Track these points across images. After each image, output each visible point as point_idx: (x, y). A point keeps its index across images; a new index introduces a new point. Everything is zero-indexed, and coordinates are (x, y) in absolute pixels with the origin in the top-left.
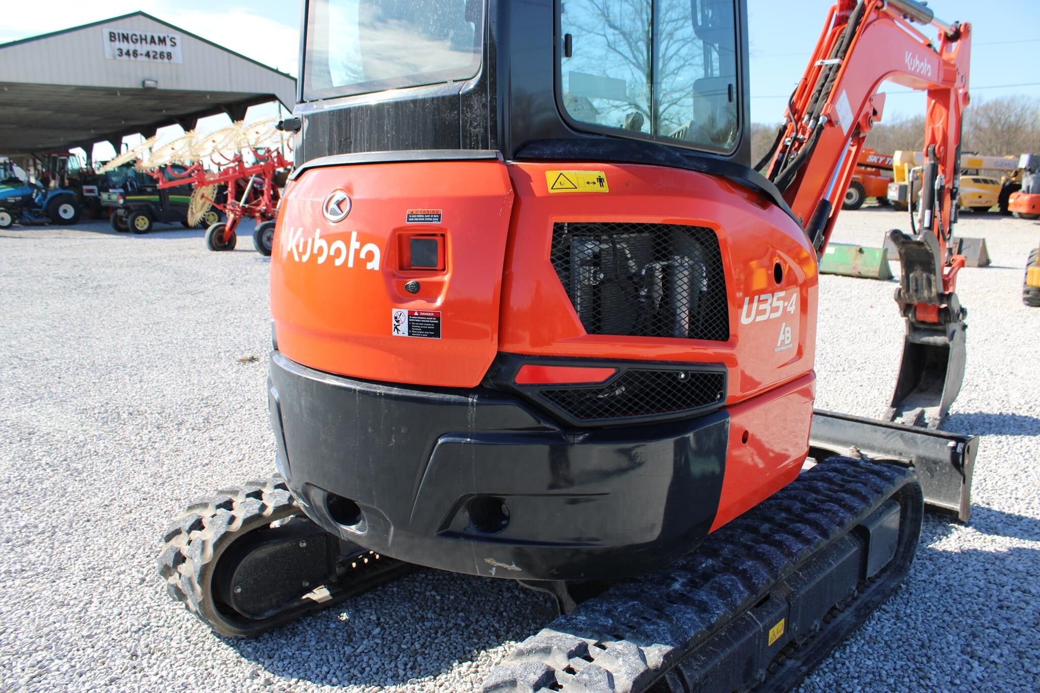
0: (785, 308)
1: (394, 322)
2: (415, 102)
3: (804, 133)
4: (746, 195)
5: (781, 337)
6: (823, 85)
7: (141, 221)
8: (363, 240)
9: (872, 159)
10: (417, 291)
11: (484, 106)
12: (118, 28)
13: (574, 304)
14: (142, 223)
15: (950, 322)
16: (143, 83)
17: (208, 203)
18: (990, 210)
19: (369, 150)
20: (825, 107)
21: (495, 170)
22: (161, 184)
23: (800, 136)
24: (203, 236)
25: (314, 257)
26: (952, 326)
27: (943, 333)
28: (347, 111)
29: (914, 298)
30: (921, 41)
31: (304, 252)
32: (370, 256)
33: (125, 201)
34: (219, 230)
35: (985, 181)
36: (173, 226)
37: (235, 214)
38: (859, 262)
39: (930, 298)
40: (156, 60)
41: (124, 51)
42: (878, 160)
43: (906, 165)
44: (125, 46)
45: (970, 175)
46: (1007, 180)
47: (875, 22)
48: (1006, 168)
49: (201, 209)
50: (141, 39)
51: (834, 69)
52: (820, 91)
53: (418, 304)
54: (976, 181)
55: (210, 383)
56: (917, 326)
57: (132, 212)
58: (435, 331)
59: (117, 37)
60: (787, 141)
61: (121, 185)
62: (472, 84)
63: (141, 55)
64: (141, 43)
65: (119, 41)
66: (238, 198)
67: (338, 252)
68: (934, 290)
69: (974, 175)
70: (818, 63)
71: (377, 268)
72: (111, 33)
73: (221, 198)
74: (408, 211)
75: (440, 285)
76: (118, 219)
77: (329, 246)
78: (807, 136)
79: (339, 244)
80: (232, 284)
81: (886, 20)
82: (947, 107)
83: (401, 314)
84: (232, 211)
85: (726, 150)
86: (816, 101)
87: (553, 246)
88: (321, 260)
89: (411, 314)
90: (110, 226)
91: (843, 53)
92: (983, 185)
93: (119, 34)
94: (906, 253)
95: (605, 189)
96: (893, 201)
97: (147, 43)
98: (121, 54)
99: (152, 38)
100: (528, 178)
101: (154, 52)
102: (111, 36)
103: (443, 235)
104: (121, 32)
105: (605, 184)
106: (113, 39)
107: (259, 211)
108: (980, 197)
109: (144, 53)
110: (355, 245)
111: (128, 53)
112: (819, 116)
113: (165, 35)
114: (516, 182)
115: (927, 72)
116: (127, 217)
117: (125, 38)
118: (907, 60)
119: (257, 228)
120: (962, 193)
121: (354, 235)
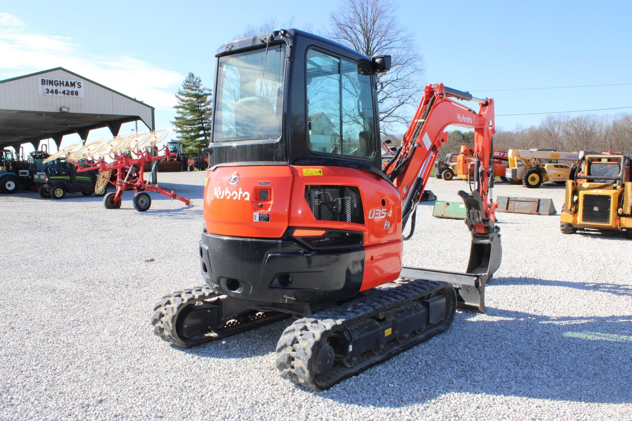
0: (387, 215)
1: (254, 217)
2: (258, 145)
3: (408, 151)
4: (372, 176)
5: (386, 225)
6: (417, 130)
7: (58, 191)
8: (243, 191)
9: (496, 154)
10: (261, 206)
11: (282, 147)
12: (47, 77)
13: (312, 211)
14: (59, 192)
15: (490, 233)
16: (61, 109)
17: (106, 180)
20: (418, 140)
21: (287, 168)
22: (79, 169)
23: (407, 152)
24: (102, 201)
25: (225, 197)
26: (491, 235)
27: (487, 238)
29: (473, 222)
30: (466, 110)
31: (221, 195)
32: (246, 196)
33: (49, 179)
34: (112, 197)
35: (561, 167)
36: (76, 195)
37: (122, 188)
39: (479, 222)
40: (68, 96)
41: (50, 91)
42: (500, 154)
43: (515, 157)
44: (50, 87)
45: (553, 163)
47: (441, 104)
48: (573, 159)
49: (102, 185)
50: (61, 83)
51: (422, 124)
52: (416, 133)
53: (262, 211)
54: (556, 166)
56: (477, 235)
57: (53, 186)
58: (268, 219)
59: (46, 82)
60: (402, 153)
61: (44, 170)
62: (278, 140)
63: (60, 92)
64: (60, 85)
65: (47, 84)
66: (123, 178)
67: (235, 195)
68: (481, 218)
69: (555, 163)
70: (416, 121)
71: (248, 200)
72: (42, 80)
73: (113, 178)
74: (259, 182)
75: (269, 205)
76: (43, 190)
78: (409, 152)
79: (235, 192)
80: (126, 226)
81: (446, 102)
83: (256, 214)
84: (120, 185)
85: (371, 159)
86: (414, 137)
87: (305, 192)
88: (228, 198)
89: (260, 214)
90: (38, 195)
91: (425, 117)
92: (560, 168)
93: (47, 80)
95: (322, 174)
96: (509, 179)
97: (63, 86)
98: (48, 92)
99: (67, 82)
100: (297, 171)
101: (67, 91)
102: (42, 82)
103: (270, 189)
104: (48, 79)
105: (322, 173)
106: (44, 83)
107: (136, 185)
108: (559, 176)
109: (62, 91)
110: (241, 192)
111: (52, 92)
112: (414, 143)
113: (75, 81)
114: (294, 172)
115: (470, 122)
116: (49, 189)
117: (51, 83)
118: (458, 118)
119: (136, 195)
120: (548, 173)
121: (240, 189)
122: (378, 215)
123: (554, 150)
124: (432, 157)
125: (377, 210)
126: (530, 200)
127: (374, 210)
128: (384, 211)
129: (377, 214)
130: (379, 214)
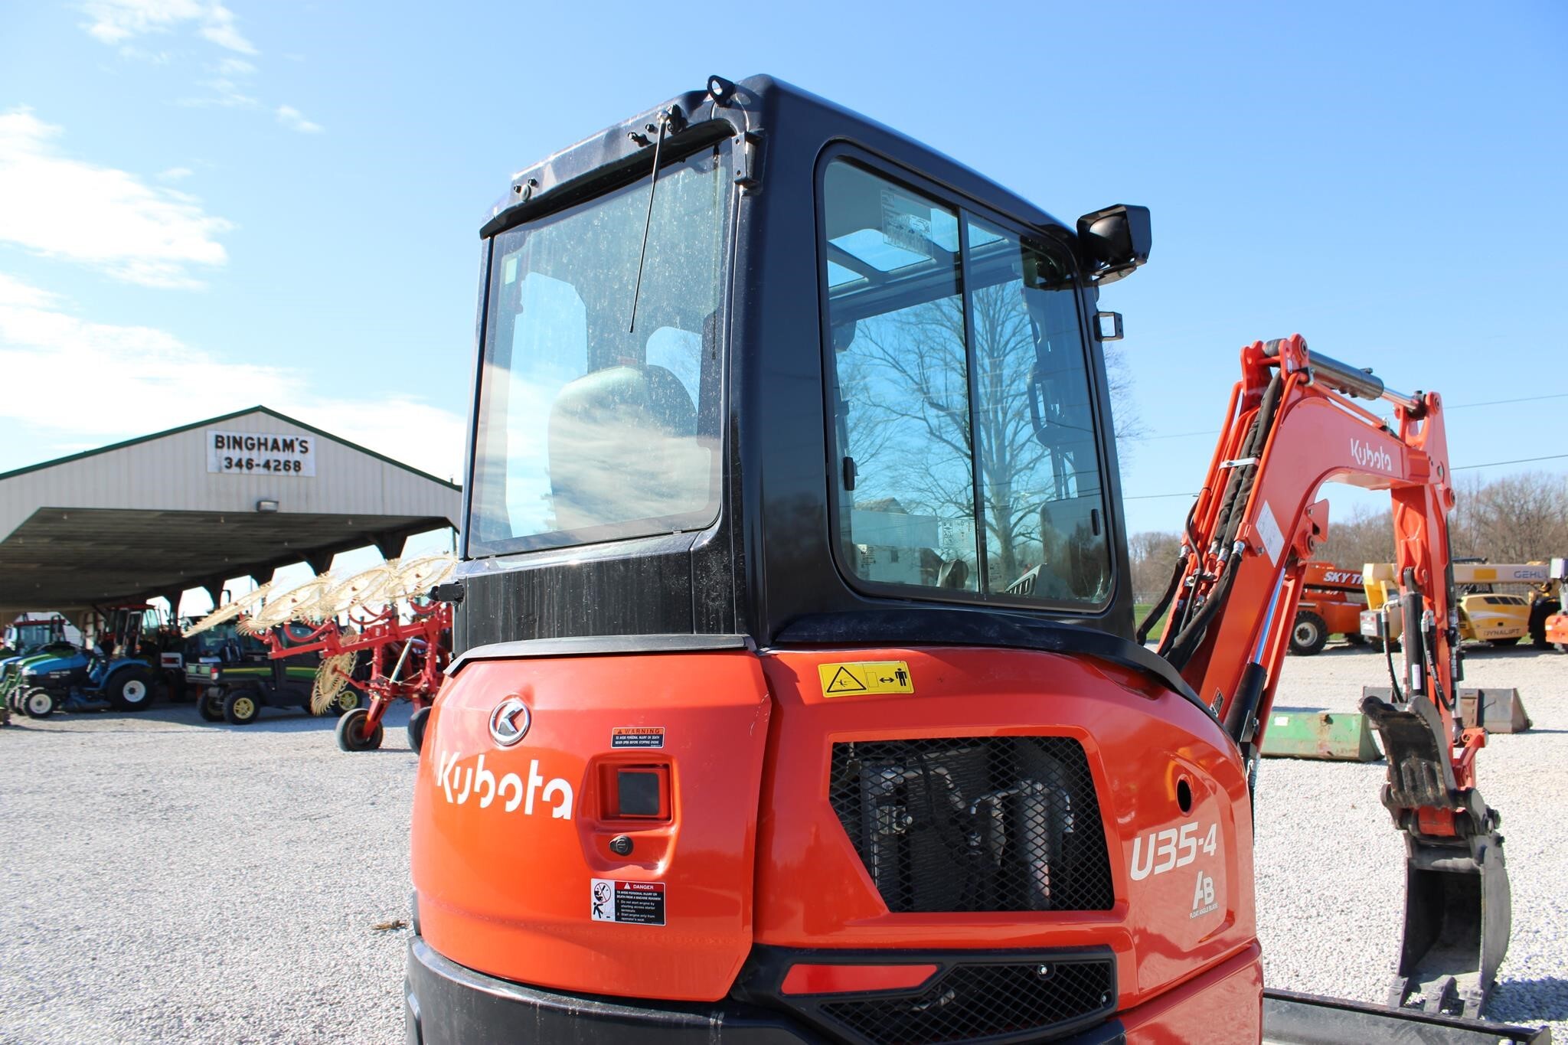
0: (1200, 848)
1: (594, 899)
2: (626, 562)
3: (1212, 569)
4: (1124, 679)
5: (1198, 895)
6: (1234, 497)
7: (242, 705)
8: (547, 776)
9: (1331, 577)
10: (628, 852)
11: (727, 568)
12: (228, 430)
13: (869, 866)
14: (244, 707)
15: (1475, 834)
16: (259, 504)
17: (343, 679)
18: (1519, 643)
19: (561, 635)
20: (1242, 529)
21: (743, 661)
22: (274, 651)
23: (1207, 573)
24: (334, 728)
25: (475, 797)
26: (1479, 841)
27: (1466, 852)
28: (530, 574)
29: (1412, 800)
30: (1371, 423)
31: (461, 789)
32: (558, 797)
33: (221, 675)
34: (358, 720)
35: (1505, 601)
36: (290, 712)
37: (382, 696)
38: (1327, 737)
39: (1437, 799)
40: (278, 473)
41: (235, 461)
42: (1341, 578)
43: (1383, 583)
44: (235, 454)
45: (1480, 592)
46: (1537, 597)
47: (1301, 403)
48: (1533, 579)
49: (332, 689)
50: (260, 444)
51: (1248, 473)
52: (1230, 506)
53: (630, 872)
54: (1490, 601)
55: (328, 966)
56: (1423, 842)
57: (230, 691)
58: (656, 913)
59: (226, 441)
60: (1188, 580)
61: (217, 651)
62: (705, 539)
63: (258, 465)
64: (259, 449)
65: (229, 447)
66: (388, 672)
67: (511, 790)
68: (1441, 786)
69: (1487, 592)
70: (1224, 465)
71: (568, 816)
72: (217, 437)
73: (362, 673)
74: (614, 731)
75: (663, 841)
76: (209, 702)
77: (498, 780)
78: (1217, 573)
79: (512, 779)
80: (373, 804)
81: (1315, 399)
82: (1423, 512)
83: (604, 886)
84: (377, 690)
85: (1095, 606)
86: (1226, 520)
87: (833, 779)
88: (485, 802)
89: (619, 886)
90: (196, 713)
91: (1257, 449)
92: (1502, 606)
94: (1389, 731)
95: (909, 688)
96: (1370, 638)
97: (266, 449)
98: (229, 467)
99: (275, 441)
100: (791, 676)
101: (275, 461)
102: (217, 441)
103: (667, 767)
104: (231, 435)
105: (908, 680)
106: (220, 444)
107: (418, 690)
108: (1500, 624)
109: (262, 463)
110: (535, 780)
111: (239, 464)
112: (1232, 543)
113: (294, 438)
114: (775, 681)
115: (1386, 466)
116: (222, 700)
117: (237, 443)
118: (1354, 452)
119: (415, 716)
120: (1472, 620)
121: (534, 766)
122: (1166, 858)
123: (1478, 560)
124: (1285, 589)
125: (1163, 835)
127: (1152, 837)
128: (1188, 835)
129: (1162, 851)
130: (1170, 849)
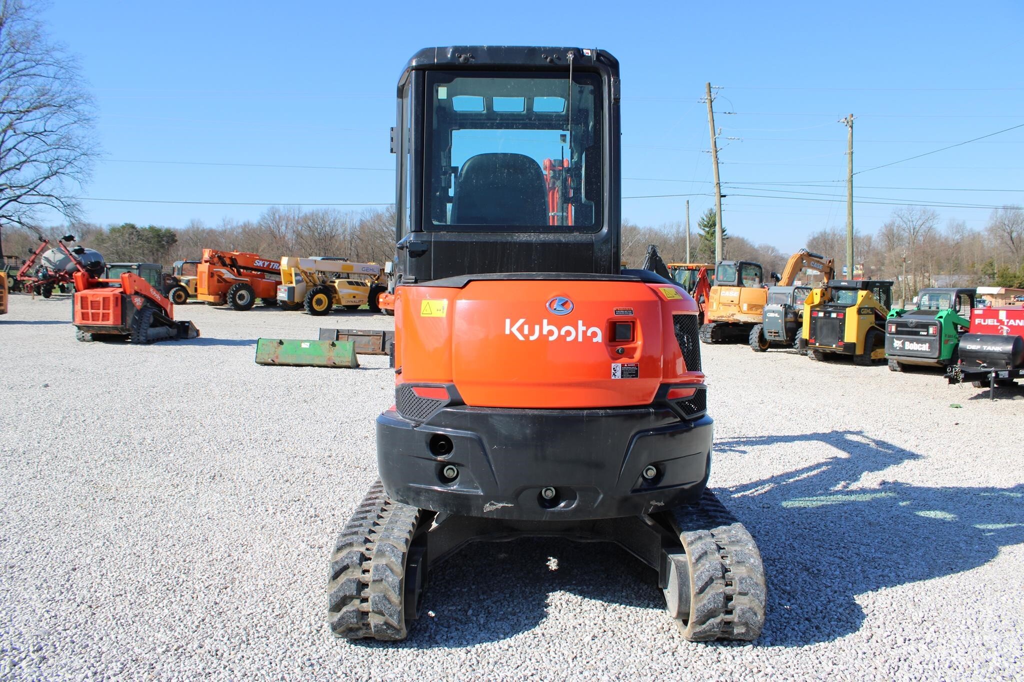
1: (613, 371)
8: (588, 325)
9: (259, 264)
10: (623, 353)
11: (610, 250)
13: (683, 356)
18: (359, 308)
25: (543, 337)
31: (531, 334)
32: (594, 334)
35: (357, 284)
38: (332, 354)
42: (264, 264)
43: (293, 269)
45: (342, 278)
46: (373, 283)
48: (371, 272)
53: (625, 360)
54: (350, 283)
58: (635, 375)
67: (568, 333)
69: (346, 278)
71: (600, 341)
74: (614, 309)
75: (635, 348)
77: (559, 330)
79: (569, 328)
83: (617, 366)
87: (674, 327)
88: (552, 339)
89: (623, 366)
92: (356, 286)
95: (681, 297)
96: (281, 301)
103: (634, 322)
105: (679, 294)
108: (354, 297)
110: (581, 328)
114: (656, 293)
120: (340, 294)
121: (580, 323)
123: (344, 260)
126: (371, 334)
